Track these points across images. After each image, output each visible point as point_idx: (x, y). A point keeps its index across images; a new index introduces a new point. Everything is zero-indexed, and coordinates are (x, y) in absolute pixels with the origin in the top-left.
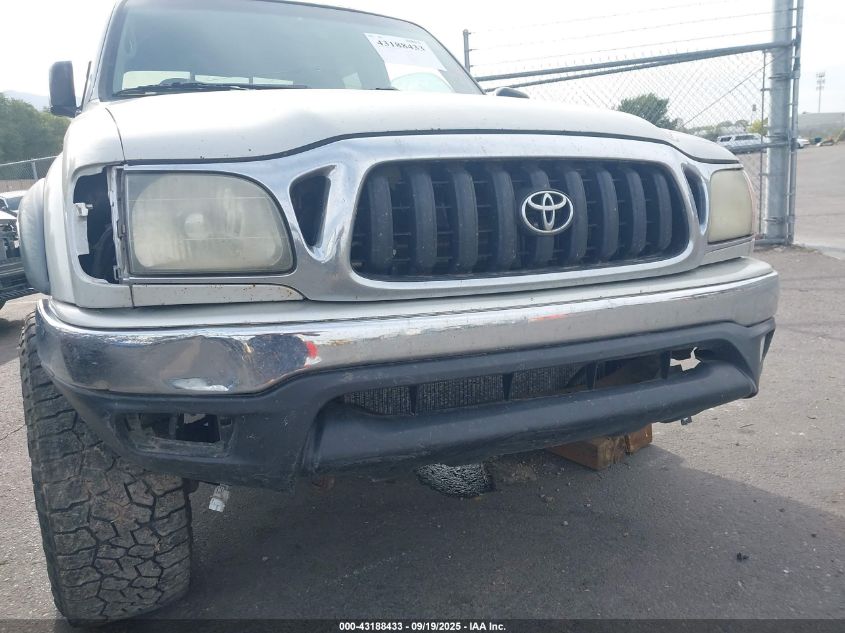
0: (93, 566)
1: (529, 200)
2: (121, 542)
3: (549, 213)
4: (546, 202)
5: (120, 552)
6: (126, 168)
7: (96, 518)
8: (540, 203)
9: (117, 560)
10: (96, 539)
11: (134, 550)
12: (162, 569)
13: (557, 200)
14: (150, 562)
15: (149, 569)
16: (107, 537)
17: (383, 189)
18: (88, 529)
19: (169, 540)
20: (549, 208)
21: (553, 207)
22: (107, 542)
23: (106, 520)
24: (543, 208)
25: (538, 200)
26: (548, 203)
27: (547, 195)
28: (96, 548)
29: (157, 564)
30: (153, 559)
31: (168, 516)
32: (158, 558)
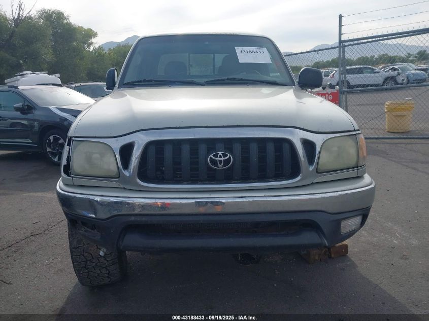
0: (85, 268)
1: (212, 155)
2: (94, 261)
3: (220, 162)
4: (221, 156)
5: (94, 264)
6: (74, 139)
7: (86, 252)
8: (217, 157)
9: (93, 267)
10: (86, 259)
11: (99, 264)
12: (109, 271)
13: (225, 155)
14: (105, 269)
15: (104, 271)
16: (89, 259)
17: (152, 150)
18: (83, 255)
19: (111, 262)
20: (221, 159)
21: (223, 159)
22: (90, 260)
23: (89, 253)
24: (218, 159)
25: (216, 156)
26: (220, 157)
27: (220, 154)
28: (86, 262)
29: (107, 270)
30: (106, 268)
31: (110, 254)
32: (107, 268)
